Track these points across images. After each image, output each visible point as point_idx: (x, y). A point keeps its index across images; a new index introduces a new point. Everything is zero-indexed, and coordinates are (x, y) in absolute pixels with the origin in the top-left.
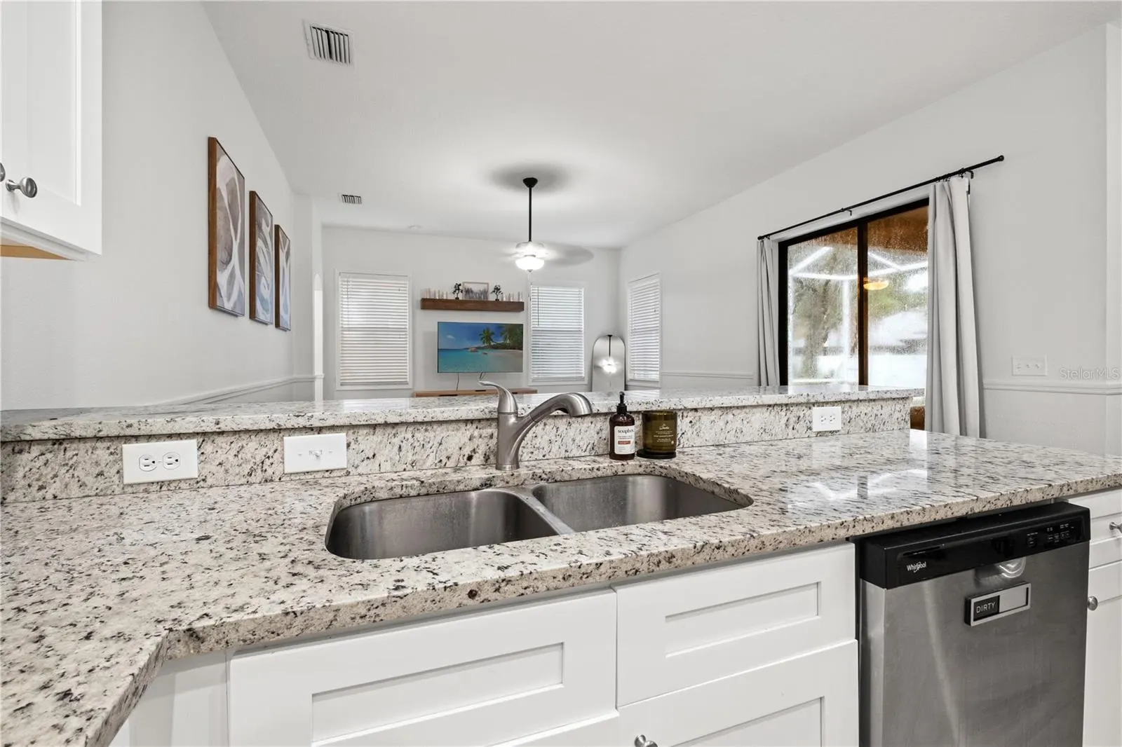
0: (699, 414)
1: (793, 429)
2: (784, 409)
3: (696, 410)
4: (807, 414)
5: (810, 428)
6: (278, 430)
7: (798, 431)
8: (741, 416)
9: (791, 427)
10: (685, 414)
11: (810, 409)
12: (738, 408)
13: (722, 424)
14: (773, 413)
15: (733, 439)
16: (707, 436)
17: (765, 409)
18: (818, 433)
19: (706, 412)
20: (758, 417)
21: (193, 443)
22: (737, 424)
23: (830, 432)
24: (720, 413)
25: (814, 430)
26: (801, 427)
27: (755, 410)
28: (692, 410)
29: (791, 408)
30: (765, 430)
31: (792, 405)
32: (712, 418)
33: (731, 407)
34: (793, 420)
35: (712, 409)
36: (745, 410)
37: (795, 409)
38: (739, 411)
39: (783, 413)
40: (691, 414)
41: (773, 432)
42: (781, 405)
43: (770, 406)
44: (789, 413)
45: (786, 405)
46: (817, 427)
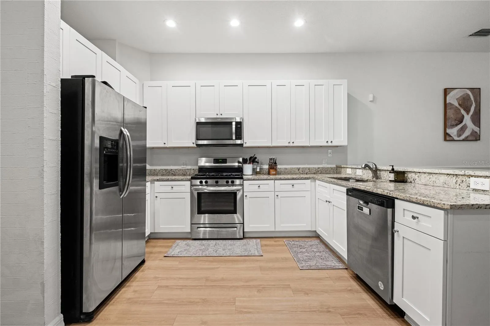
0: (421, 174)
1: (459, 185)
2: (455, 176)
3: (420, 173)
4: (468, 180)
5: (469, 186)
6: (356, 168)
7: (462, 186)
8: (436, 177)
9: (458, 184)
10: (416, 174)
11: (469, 178)
12: (434, 173)
13: (428, 178)
14: (449, 177)
15: (432, 184)
16: (423, 181)
17: (446, 175)
18: (474, 189)
19: (423, 174)
20: (443, 178)
21: (351, 169)
22: (434, 179)
23: (482, 190)
24: (428, 175)
25: (471, 187)
26: (464, 185)
27: (441, 175)
28: (418, 172)
29: (459, 177)
30: (445, 183)
31: (459, 175)
32: (425, 176)
33: (432, 173)
34: (459, 181)
35: (425, 173)
36: (437, 175)
37: (461, 177)
38: (435, 175)
39: (455, 178)
40: (418, 174)
41: (449, 184)
42: (454, 175)
43: (448, 174)
44: (457, 178)
45: (456, 175)
46: (472, 186)
